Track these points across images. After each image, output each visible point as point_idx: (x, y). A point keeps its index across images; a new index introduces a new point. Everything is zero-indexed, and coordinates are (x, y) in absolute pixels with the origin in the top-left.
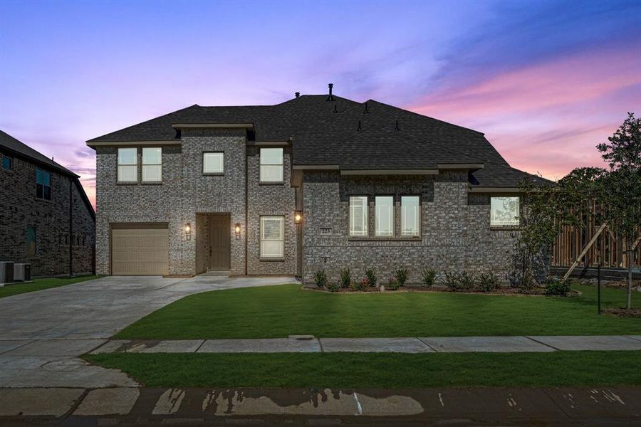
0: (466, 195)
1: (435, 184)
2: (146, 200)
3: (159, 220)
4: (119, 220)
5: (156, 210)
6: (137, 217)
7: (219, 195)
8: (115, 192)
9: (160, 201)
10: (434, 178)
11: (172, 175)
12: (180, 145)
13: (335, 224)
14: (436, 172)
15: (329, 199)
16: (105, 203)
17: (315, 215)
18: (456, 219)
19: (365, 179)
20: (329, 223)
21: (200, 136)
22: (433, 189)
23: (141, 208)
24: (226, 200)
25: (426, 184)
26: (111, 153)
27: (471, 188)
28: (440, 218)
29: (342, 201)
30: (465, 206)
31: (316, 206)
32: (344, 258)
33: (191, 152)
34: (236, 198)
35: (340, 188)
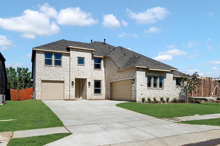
0: (173, 77)
1: (167, 74)
2: (56, 72)
3: (61, 80)
4: (45, 79)
5: (60, 76)
6: (52, 78)
7: (83, 72)
8: (44, 68)
9: (61, 73)
10: (166, 72)
11: (66, 64)
12: (70, 54)
13: (144, 84)
14: (170, 71)
15: (143, 76)
16: (40, 73)
17: (139, 81)
18: (171, 84)
19: (151, 71)
20: (143, 84)
21: (77, 51)
22: (166, 75)
23: (54, 75)
24: (85, 74)
25: (165, 74)
26: (42, 54)
27: (174, 75)
28: (167, 83)
29: (146, 77)
30: (173, 80)
31: (140, 78)
32: (146, 94)
33: (74, 57)
34: (89, 74)
35: (146, 73)
